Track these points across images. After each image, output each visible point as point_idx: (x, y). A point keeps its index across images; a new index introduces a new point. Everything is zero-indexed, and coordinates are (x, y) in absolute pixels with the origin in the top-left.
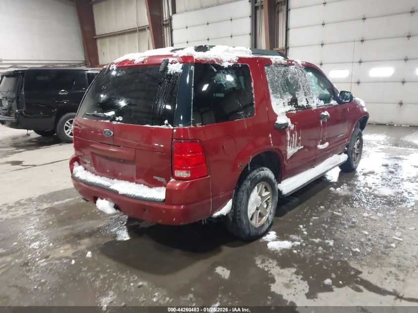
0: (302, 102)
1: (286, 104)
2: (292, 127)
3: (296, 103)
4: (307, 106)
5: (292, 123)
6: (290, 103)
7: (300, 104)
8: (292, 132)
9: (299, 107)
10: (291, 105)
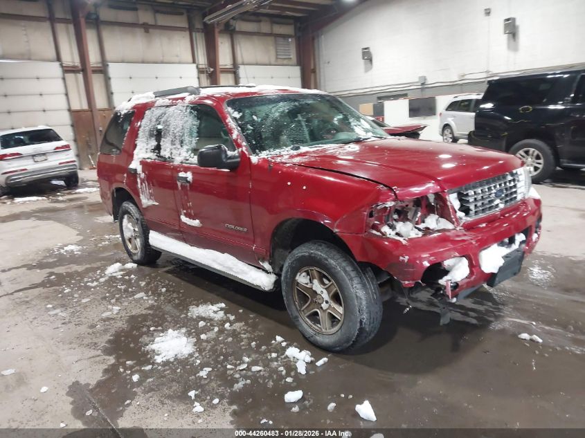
0: (165, 153)
1: (149, 150)
2: (143, 175)
3: (159, 153)
4: (169, 158)
5: (143, 172)
6: (153, 151)
7: (163, 153)
8: (142, 181)
9: (161, 157)
10: (154, 152)
